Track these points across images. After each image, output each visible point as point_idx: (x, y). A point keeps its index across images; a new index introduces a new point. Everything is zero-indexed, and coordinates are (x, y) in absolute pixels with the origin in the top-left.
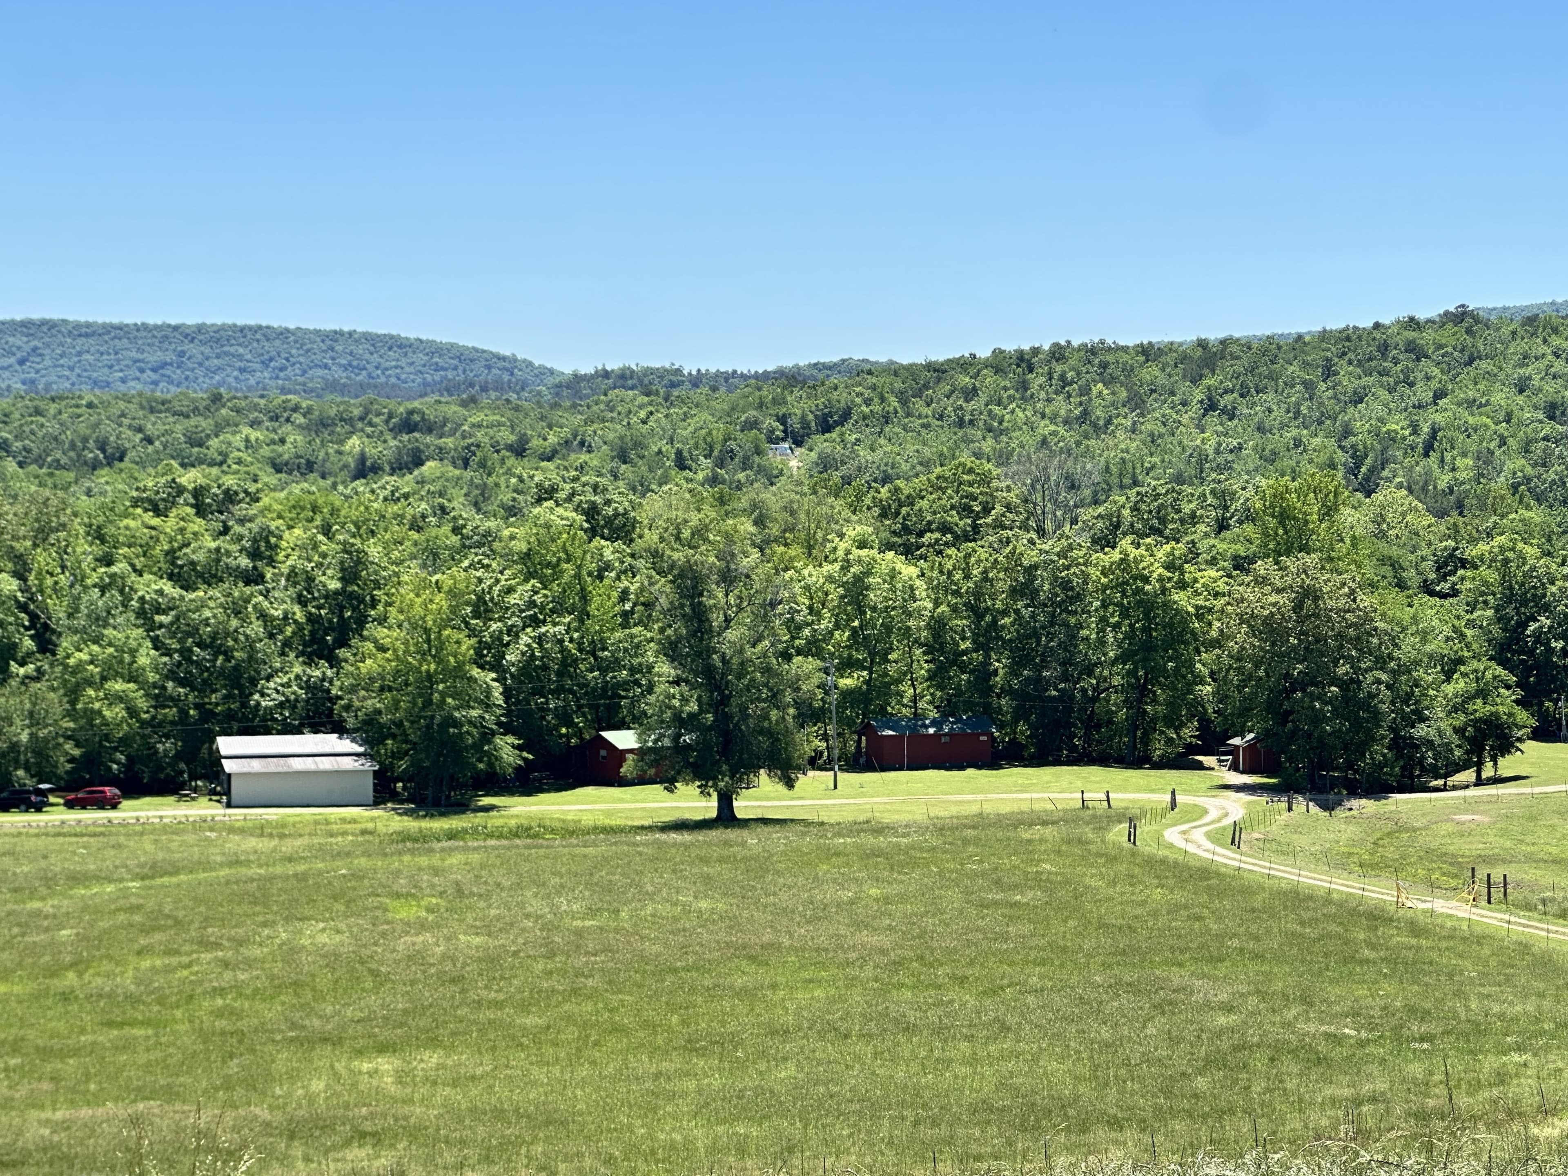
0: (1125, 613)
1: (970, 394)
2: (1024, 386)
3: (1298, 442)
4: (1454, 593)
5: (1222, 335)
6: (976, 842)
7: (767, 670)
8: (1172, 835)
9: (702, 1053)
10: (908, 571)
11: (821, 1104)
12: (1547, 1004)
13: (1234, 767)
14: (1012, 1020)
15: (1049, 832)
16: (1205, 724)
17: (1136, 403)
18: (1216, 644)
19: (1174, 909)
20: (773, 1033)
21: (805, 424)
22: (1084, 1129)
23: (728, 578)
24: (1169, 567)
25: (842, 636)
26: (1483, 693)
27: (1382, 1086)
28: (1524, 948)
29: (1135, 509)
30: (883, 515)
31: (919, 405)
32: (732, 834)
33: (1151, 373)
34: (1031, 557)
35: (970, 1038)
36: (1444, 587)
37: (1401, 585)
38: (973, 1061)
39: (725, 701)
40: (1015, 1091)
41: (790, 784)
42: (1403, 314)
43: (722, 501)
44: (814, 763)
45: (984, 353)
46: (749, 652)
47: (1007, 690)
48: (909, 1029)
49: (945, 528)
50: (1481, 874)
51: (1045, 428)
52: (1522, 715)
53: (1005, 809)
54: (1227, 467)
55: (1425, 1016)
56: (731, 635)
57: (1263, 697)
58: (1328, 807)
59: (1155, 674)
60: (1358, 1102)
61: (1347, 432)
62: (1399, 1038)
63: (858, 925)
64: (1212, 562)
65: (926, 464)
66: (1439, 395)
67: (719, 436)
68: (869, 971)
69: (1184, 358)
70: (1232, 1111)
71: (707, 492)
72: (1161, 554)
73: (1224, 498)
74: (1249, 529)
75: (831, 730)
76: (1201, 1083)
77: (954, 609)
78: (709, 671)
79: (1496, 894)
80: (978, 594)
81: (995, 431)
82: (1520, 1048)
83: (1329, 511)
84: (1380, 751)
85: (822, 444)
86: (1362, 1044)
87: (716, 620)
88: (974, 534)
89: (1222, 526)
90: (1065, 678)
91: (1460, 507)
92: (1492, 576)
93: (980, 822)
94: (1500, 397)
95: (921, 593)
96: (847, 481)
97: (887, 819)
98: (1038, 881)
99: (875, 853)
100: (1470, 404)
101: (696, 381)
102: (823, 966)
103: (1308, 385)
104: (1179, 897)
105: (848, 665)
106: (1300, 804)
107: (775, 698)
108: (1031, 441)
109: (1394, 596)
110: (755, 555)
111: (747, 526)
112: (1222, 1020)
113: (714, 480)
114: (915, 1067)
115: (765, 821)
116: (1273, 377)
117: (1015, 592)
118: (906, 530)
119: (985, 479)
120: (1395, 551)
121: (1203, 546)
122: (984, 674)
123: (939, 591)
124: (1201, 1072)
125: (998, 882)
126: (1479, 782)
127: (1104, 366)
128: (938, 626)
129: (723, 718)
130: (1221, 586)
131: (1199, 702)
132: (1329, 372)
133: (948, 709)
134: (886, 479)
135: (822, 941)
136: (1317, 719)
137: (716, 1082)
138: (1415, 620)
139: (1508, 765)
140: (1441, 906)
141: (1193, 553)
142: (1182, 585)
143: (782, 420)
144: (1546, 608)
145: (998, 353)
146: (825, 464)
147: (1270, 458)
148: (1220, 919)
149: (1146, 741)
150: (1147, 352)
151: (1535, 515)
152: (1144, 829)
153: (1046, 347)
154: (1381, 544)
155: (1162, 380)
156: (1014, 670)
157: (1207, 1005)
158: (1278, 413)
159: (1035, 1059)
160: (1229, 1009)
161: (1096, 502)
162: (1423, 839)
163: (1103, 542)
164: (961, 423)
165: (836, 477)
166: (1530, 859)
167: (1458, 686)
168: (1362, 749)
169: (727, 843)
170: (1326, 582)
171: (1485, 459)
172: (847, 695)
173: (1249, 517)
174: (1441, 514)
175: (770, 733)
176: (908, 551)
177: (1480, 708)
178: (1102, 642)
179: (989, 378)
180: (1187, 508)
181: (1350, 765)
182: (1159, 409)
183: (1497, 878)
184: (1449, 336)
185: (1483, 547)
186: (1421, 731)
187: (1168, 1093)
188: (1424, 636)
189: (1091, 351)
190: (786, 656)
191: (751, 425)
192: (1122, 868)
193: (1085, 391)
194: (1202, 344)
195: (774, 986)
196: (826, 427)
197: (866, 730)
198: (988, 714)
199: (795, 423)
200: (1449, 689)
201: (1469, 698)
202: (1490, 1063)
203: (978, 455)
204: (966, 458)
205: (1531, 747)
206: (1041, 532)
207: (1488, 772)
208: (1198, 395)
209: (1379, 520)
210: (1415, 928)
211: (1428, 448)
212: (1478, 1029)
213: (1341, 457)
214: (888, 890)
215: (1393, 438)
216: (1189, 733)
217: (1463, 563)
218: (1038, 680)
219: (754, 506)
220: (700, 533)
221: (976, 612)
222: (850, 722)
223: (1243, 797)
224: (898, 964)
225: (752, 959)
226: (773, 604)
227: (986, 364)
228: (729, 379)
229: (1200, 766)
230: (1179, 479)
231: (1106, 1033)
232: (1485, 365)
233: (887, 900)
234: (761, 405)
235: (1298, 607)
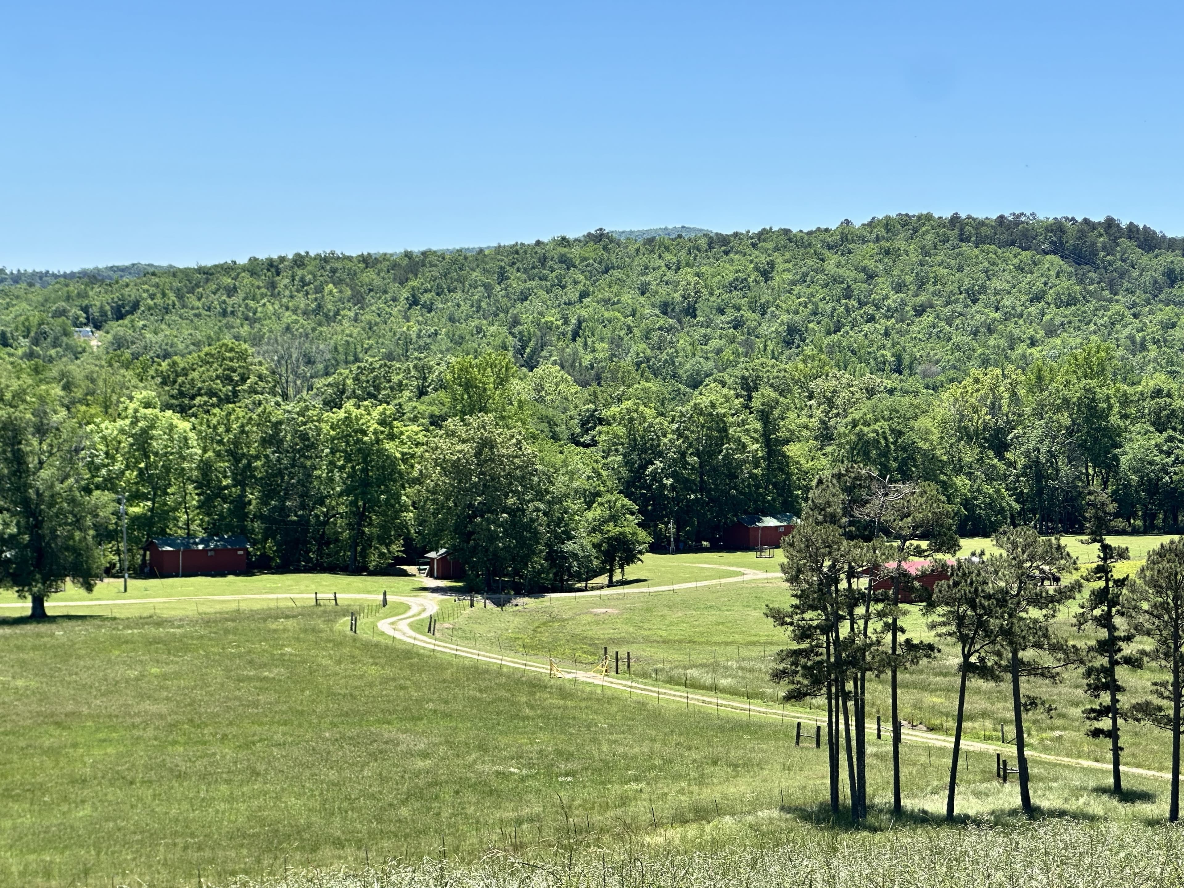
0: (348, 459)
1: (231, 291)
2: (273, 285)
3: (479, 330)
4: (594, 443)
5: (423, 249)
6: (235, 631)
7: (72, 501)
8: (384, 626)
9: (16, 798)
10: (183, 425)
11: (110, 834)
12: (657, 746)
13: (431, 574)
14: (261, 767)
15: (290, 623)
16: (408, 541)
17: (358, 299)
18: (417, 481)
19: (385, 681)
20: (73, 782)
21: (103, 313)
22: (314, 849)
23: (41, 430)
24: (382, 423)
25: (132, 475)
26: (614, 518)
27: (537, 809)
28: (642, 705)
29: (356, 379)
30: (164, 383)
31: (192, 300)
32: (43, 628)
33: (369, 276)
34: (278, 415)
35: (228, 782)
36: (587, 439)
37: (555, 437)
38: (231, 799)
39: (39, 525)
40: (262, 822)
41: (89, 588)
42: (557, 235)
43: (36, 370)
44: (110, 572)
45: (242, 260)
46: (58, 487)
47: (259, 517)
48: (181, 776)
49: (211, 393)
50: (611, 652)
51: (288, 317)
52: (643, 535)
53: (257, 606)
54: (426, 347)
55: (569, 757)
56: (44, 474)
57: (451, 522)
58: (500, 604)
59: (372, 504)
60: (519, 822)
61: (516, 322)
62: (550, 774)
63: (142, 696)
64: (414, 419)
65: (197, 344)
66: (584, 295)
67: (34, 321)
68: (150, 732)
69: (395, 266)
70: (425, 832)
71: (25, 364)
72: (376, 413)
73: (423, 371)
74: (442, 394)
75: (122, 546)
76: (404, 812)
77: (218, 454)
78: (26, 502)
79: (622, 667)
80: (236, 443)
81: (250, 320)
82: (637, 780)
83: (502, 382)
84: (539, 562)
85: (118, 328)
86: (523, 779)
87: (32, 462)
88: (233, 398)
89: (422, 392)
90: (303, 507)
91: (598, 379)
92: (621, 431)
93: (237, 616)
94: (628, 297)
95: (193, 442)
96: (136, 356)
97: (166, 614)
98: (282, 660)
99: (157, 641)
100: (606, 301)
101: (17, 278)
102: (113, 729)
103: (488, 287)
104: (388, 672)
105: (136, 497)
106: (480, 601)
107: (78, 523)
108: (278, 327)
109: (549, 446)
110: (63, 413)
111: (57, 391)
112: (420, 764)
113: (30, 355)
114: (185, 806)
115: (69, 617)
116: (461, 280)
117: (265, 442)
118: (182, 394)
119: (243, 356)
120: (551, 412)
121: (407, 408)
122: (241, 504)
123: (206, 441)
124: (404, 802)
125: (251, 662)
126: (611, 584)
127: (334, 271)
128: (205, 467)
129: (37, 538)
130: (421, 438)
131: (404, 525)
132: (502, 277)
133: (213, 531)
134: (166, 356)
135: (114, 709)
136: (493, 537)
137: (28, 820)
138: (565, 464)
139: (632, 571)
140: (582, 676)
141: (400, 413)
142: (392, 437)
143: (85, 309)
144: (660, 455)
145: (253, 260)
146: (119, 343)
147: (458, 341)
148: (419, 688)
149: (364, 555)
150: (367, 261)
151: (653, 386)
152: (363, 621)
153: (290, 257)
154: (541, 407)
155: (377, 282)
156: (264, 500)
157: (410, 754)
158: (465, 307)
159: (278, 798)
160: (425, 755)
161: (327, 374)
162: (570, 627)
163: (333, 404)
164: (224, 314)
165: (127, 354)
166: (647, 640)
167: (595, 513)
168: (525, 560)
169: (39, 635)
170: (499, 435)
171: (616, 343)
172: (135, 519)
173: (442, 385)
174: (584, 384)
175: (75, 551)
176: (183, 411)
177: (612, 529)
178: (331, 480)
179: (246, 279)
180: (395, 379)
181: (517, 572)
182: (375, 304)
183: (623, 654)
184: (592, 252)
185: (615, 409)
186: (569, 546)
187: (379, 820)
188: (572, 475)
189: (324, 260)
190: (88, 490)
191: (62, 313)
192: (346, 650)
193: (319, 290)
194: (408, 255)
195: (75, 745)
196: (119, 315)
197: (149, 546)
198: (244, 534)
199: (95, 312)
200: (590, 515)
201: (605, 521)
202: (616, 790)
203: (237, 338)
204: (228, 340)
205: (648, 557)
206: (285, 397)
207: (617, 576)
208: (405, 293)
209: (539, 388)
210: (563, 693)
211: (575, 335)
212: (607, 766)
213: (511, 341)
214: (166, 669)
215: (549, 327)
216: (397, 548)
217: (601, 421)
218: (282, 509)
219: (63, 375)
220: (19, 396)
221: (235, 456)
222: (136, 541)
223: (437, 596)
224: (173, 726)
225: (58, 724)
226: (77, 451)
227: (244, 269)
228: (42, 277)
229: (405, 574)
230: (390, 357)
231: (333, 775)
232: (616, 273)
233: (165, 677)
234: (68, 298)
235: (478, 454)
